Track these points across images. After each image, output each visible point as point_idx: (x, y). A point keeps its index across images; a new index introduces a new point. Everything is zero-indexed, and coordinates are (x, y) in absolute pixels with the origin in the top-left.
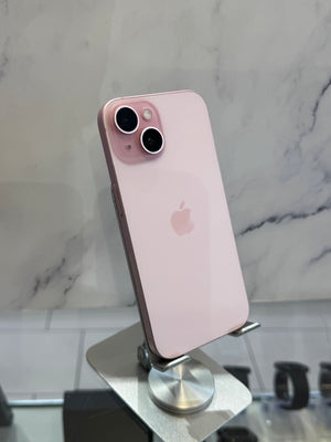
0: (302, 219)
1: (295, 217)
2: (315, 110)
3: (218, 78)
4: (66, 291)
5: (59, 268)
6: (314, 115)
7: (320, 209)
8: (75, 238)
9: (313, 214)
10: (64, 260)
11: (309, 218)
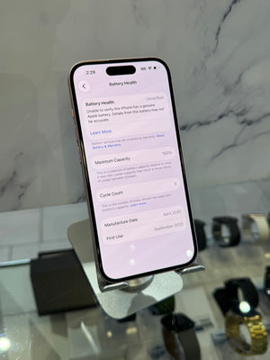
0: (206, 126)
1: (201, 124)
2: (218, 34)
3: (135, 8)
4: (20, 196)
5: (11, 179)
6: (217, 38)
7: (220, 117)
8: (22, 153)
9: (215, 121)
10: (15, 173)
11: (212, 125)
